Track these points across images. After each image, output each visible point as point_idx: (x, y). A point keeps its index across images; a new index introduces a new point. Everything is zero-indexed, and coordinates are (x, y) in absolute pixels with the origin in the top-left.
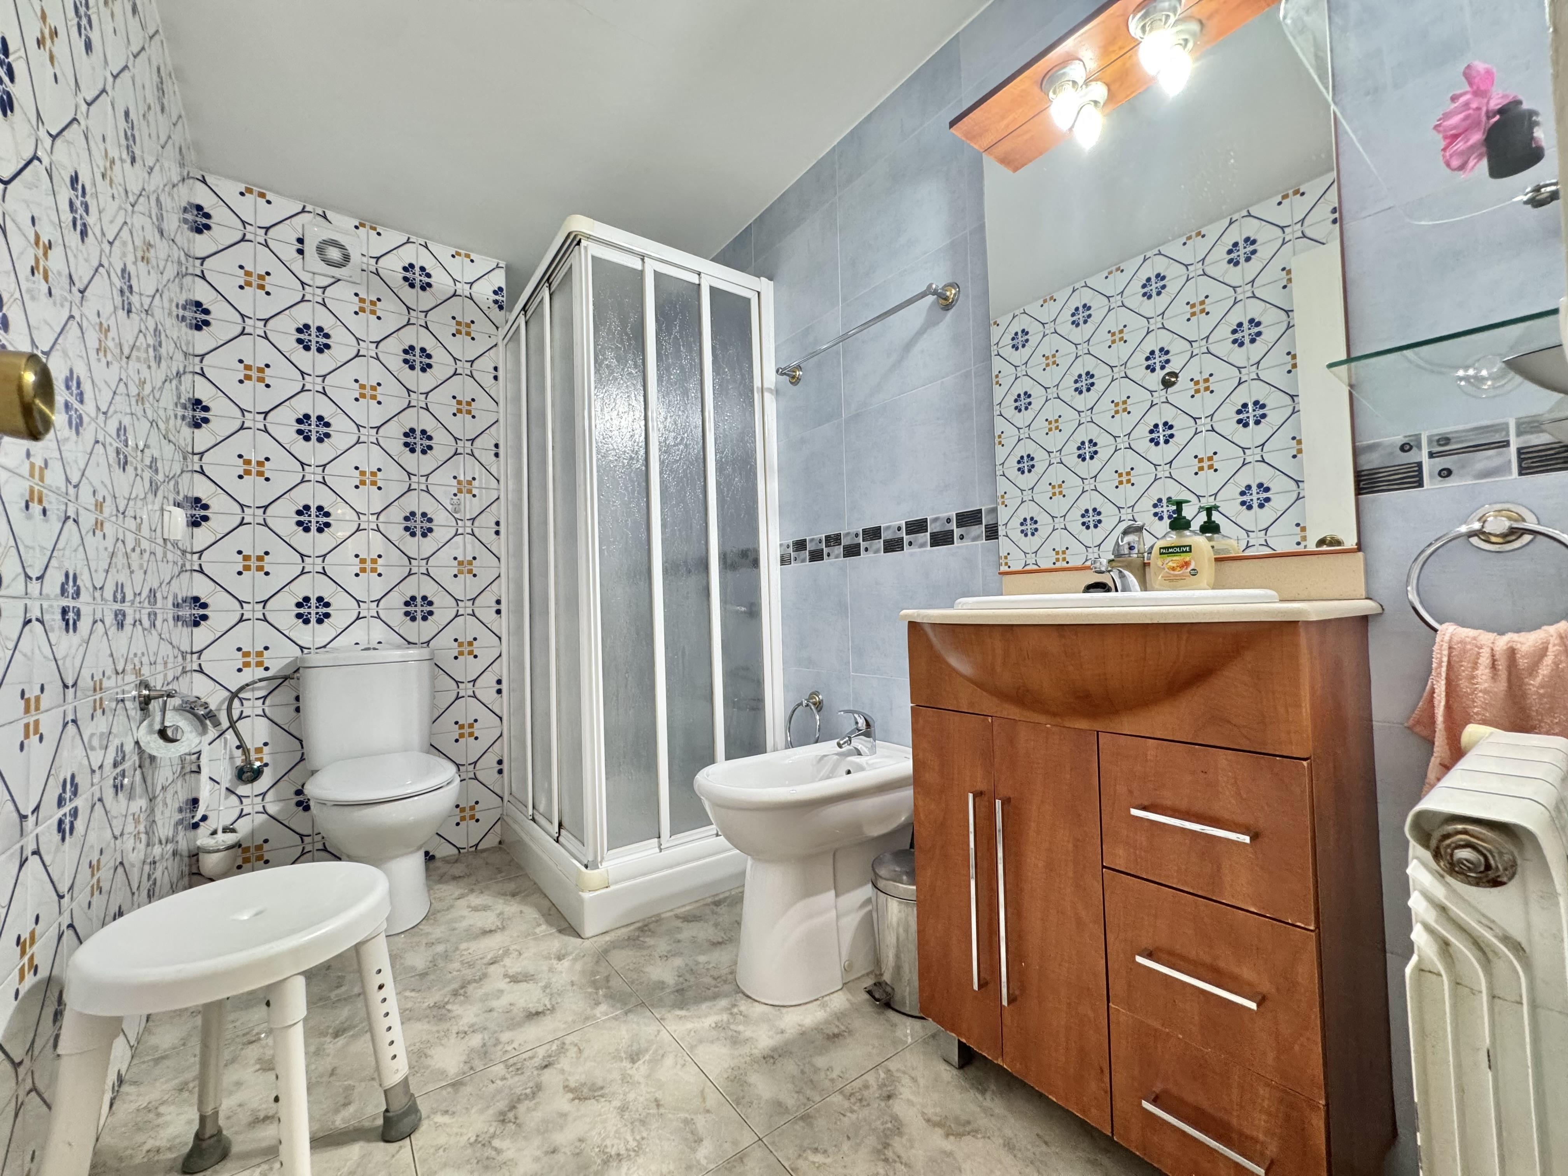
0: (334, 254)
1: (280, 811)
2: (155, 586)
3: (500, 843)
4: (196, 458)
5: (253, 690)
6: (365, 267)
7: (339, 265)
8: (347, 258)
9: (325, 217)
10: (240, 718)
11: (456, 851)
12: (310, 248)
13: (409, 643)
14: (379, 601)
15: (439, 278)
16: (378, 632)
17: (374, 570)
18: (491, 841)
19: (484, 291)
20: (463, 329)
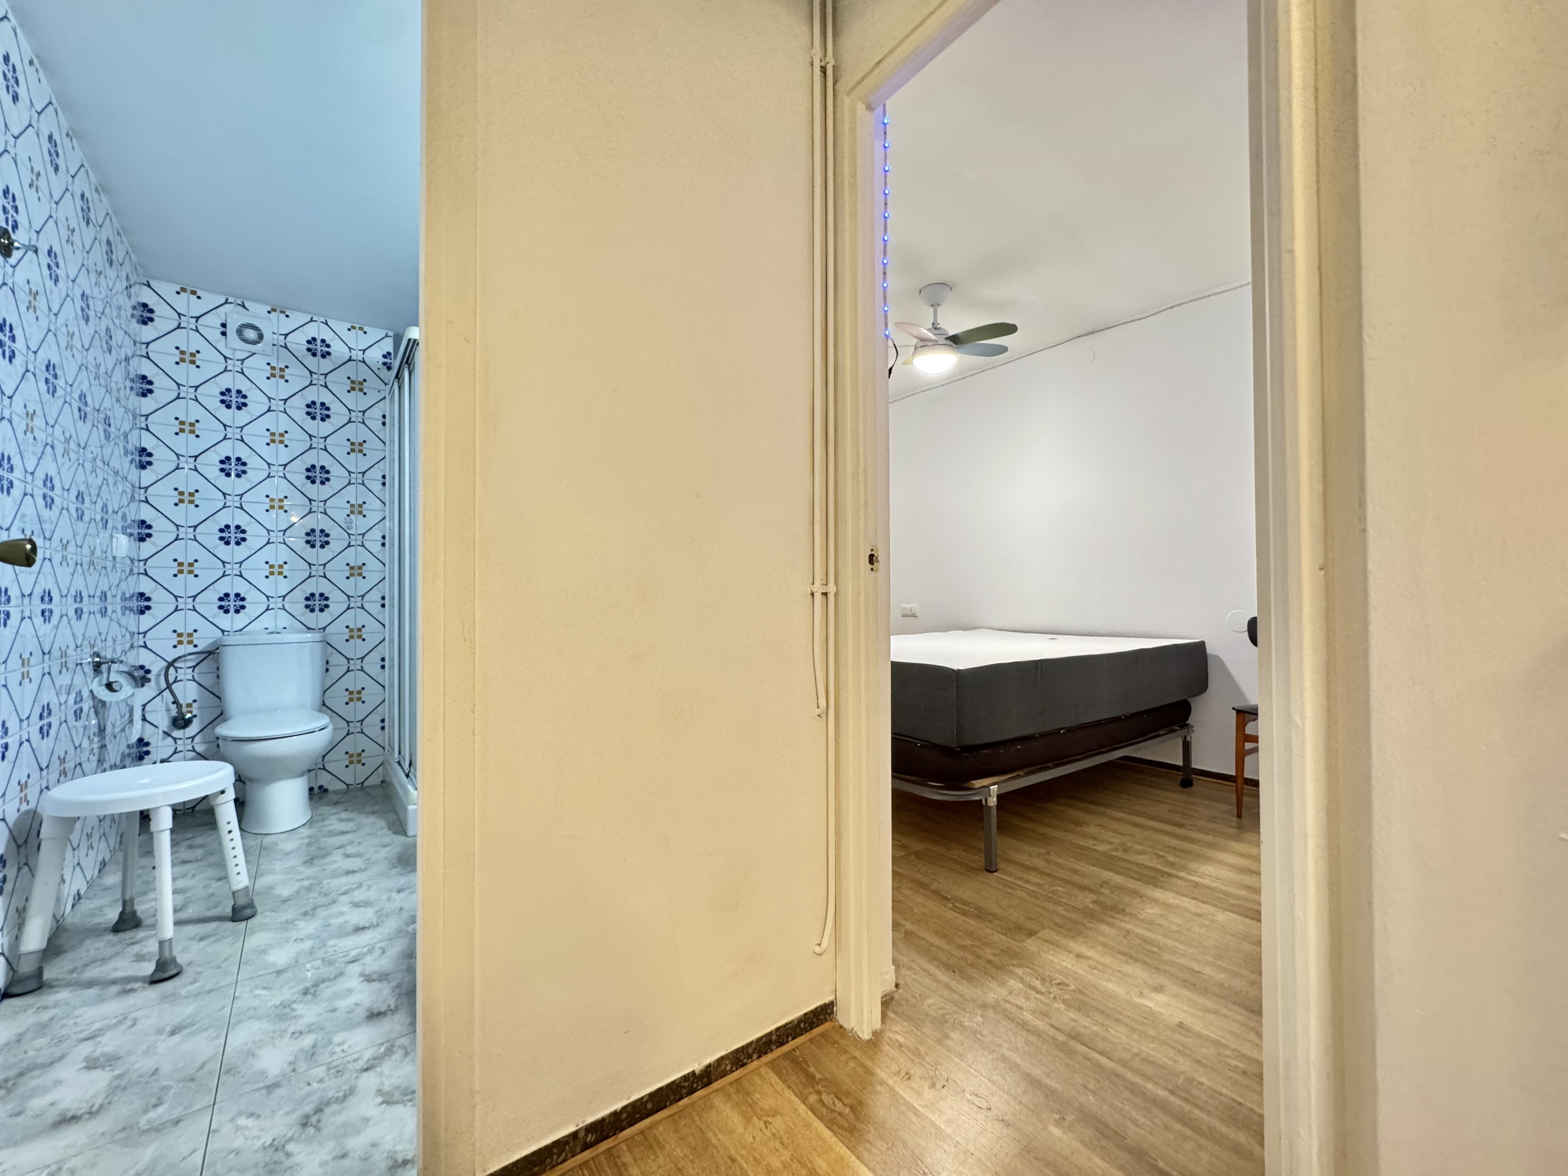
0: (251, 334)
1: (205, 751)
2: (106, 589)
3: (382, 782)
4: (142, 491)
5: (185, 661)
6: (275, 343)
7: (255, 343)
8: (261, 337)
9: (244, 306)
10: (175, 681)
11: (345, 787)
12: (231, 330)
13: (309, 628)
14: (284, 597)
15: (338, 349)
16: (284, 619)
17: (280, 573)
18: (375, 780)
19: (375, 356)
20: (357, 386)
